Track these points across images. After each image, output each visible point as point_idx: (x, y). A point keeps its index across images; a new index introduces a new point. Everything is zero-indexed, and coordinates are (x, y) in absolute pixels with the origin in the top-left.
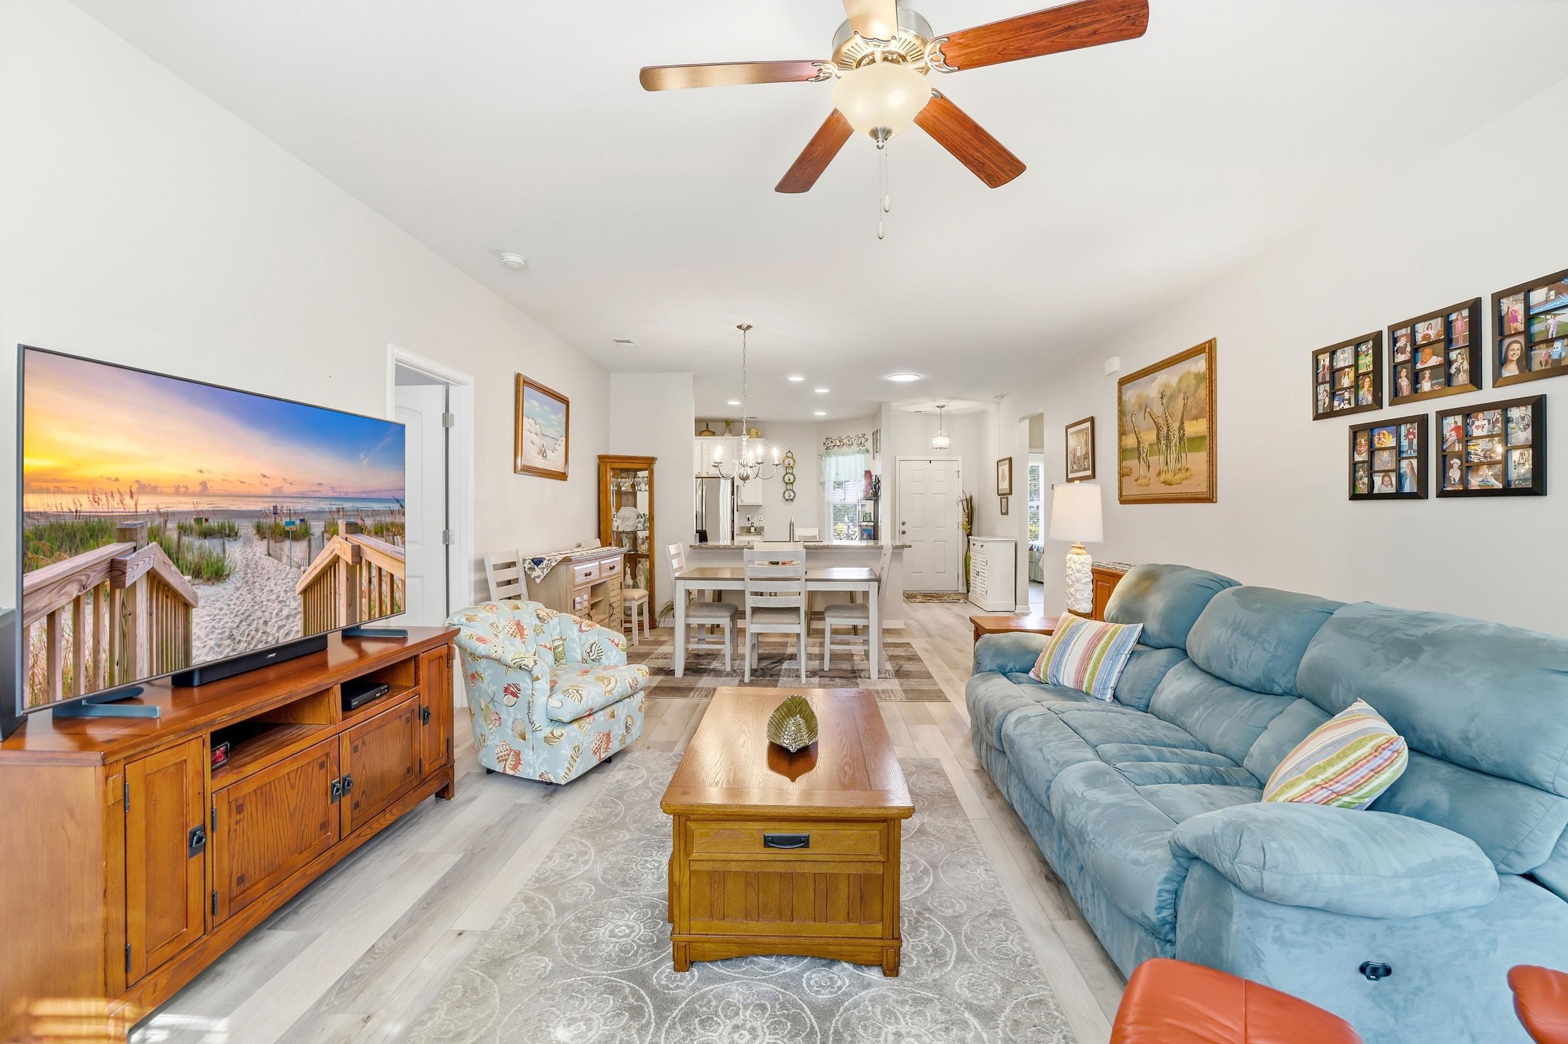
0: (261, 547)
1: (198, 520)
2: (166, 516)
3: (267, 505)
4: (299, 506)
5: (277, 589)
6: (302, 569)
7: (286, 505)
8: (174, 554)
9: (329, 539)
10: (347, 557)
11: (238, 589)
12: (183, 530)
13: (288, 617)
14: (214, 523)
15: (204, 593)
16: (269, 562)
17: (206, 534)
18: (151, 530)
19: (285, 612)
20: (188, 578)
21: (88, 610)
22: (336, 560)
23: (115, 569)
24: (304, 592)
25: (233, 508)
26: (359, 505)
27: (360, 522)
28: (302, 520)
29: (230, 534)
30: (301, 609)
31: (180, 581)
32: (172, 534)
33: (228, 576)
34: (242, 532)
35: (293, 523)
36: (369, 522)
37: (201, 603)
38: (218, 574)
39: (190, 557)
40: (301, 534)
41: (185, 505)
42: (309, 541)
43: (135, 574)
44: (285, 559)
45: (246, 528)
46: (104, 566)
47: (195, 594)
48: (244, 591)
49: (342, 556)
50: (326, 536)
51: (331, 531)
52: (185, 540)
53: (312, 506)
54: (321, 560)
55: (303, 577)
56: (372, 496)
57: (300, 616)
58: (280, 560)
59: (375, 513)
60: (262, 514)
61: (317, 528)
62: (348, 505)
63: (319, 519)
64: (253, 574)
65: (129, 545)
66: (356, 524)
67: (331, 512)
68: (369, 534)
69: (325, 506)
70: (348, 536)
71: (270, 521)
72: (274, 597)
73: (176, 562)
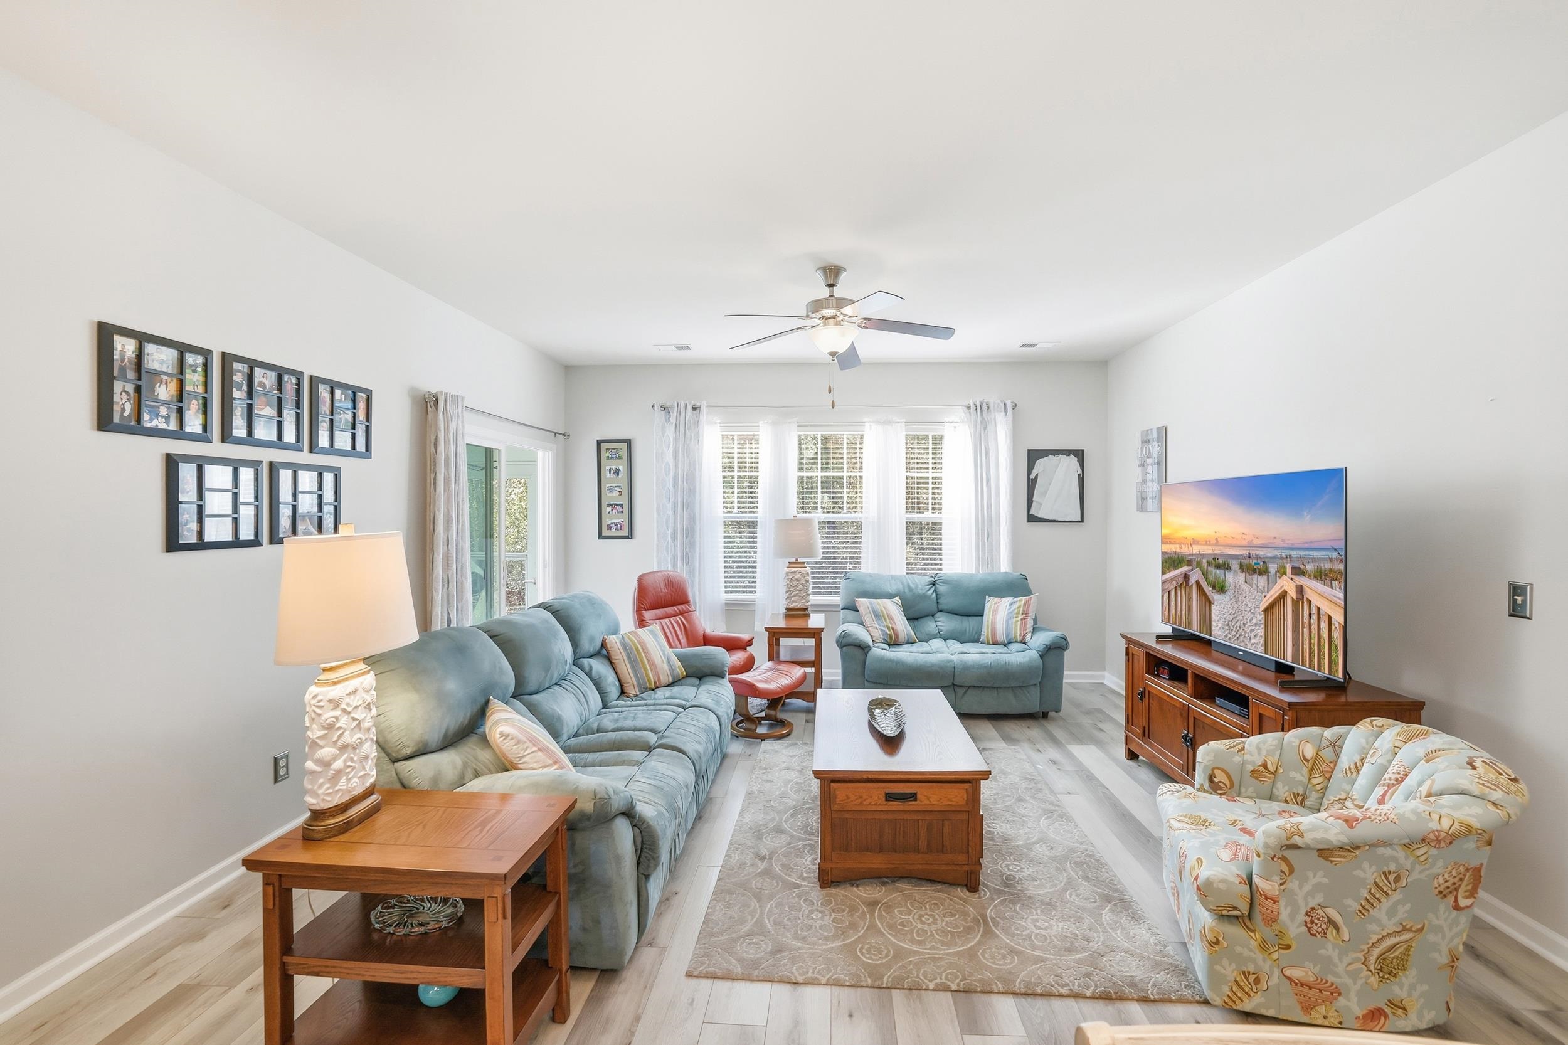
0: (1241, 577)
1: (1214, 559)
2: (1203, 556)
3: (1245, 552)
4: (1262, 553)
5: (1250, 605)
6: (1264, 594)
7: (1255, 553)
8: (1205, 575)
9: (1280, 577)
10: (1292, 593)
11: (1231, 599)
12: (1209, 563)
13: (1256, 625)
14: (1221, 561)
15: (1216, 597)
16: (1246, 587)
17: (1218, 567)
18: (1197, 562)
19: (1254, 621)
20: (1211, 589)
21: (1179, 592)
22: (1284, 595)
23: (1186, 577)
24: (1266, 610)
25: (1229, 553)
26: (1302, 553)
27: (1302, 567)
28: (1264, 562)
29: (1226, 567)
30: (1263, 622)
31: (1208, 590)
32: (1205, 565)
33: (1226, 591)
34: (1233, 567)
35: (1259, 564)
36: (1309, 567)
37: (1216, 603)
38: (1222, 590)
39: (1212, 578)
40: (1263, 572)
41: (1208, 550)
42: (1268, 576)
43: (1192, 581)
44: (1254, 586)
45: (1235, 565)
46: (1183, 576)
47: (1213, 598)
48: (1234, 601)
49: (1289, 592)
50: (1278, 574)
51: (1282, 572)
52: (1210, 568)
53: (1271, 553)
54: (1274, 592)
55: (1265, 600)
56: (1313, 546)
57: (1263, 626)
58: (1251, 585)
59: (1315, 560)
60: (1243, 557)
61: (1273, 568)
62: (1293, 553)
63: (1273, 563)
64: (1238, 595)
65: (1190, 568)
66: (1300, 568)
67: (1282, 558)
68: (1309, 576)
69: (1278, 553)
70: (1293, 577)
71: (1246, 562)
72: (1248, 610)
73: (1206, 579)
